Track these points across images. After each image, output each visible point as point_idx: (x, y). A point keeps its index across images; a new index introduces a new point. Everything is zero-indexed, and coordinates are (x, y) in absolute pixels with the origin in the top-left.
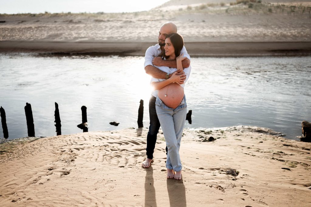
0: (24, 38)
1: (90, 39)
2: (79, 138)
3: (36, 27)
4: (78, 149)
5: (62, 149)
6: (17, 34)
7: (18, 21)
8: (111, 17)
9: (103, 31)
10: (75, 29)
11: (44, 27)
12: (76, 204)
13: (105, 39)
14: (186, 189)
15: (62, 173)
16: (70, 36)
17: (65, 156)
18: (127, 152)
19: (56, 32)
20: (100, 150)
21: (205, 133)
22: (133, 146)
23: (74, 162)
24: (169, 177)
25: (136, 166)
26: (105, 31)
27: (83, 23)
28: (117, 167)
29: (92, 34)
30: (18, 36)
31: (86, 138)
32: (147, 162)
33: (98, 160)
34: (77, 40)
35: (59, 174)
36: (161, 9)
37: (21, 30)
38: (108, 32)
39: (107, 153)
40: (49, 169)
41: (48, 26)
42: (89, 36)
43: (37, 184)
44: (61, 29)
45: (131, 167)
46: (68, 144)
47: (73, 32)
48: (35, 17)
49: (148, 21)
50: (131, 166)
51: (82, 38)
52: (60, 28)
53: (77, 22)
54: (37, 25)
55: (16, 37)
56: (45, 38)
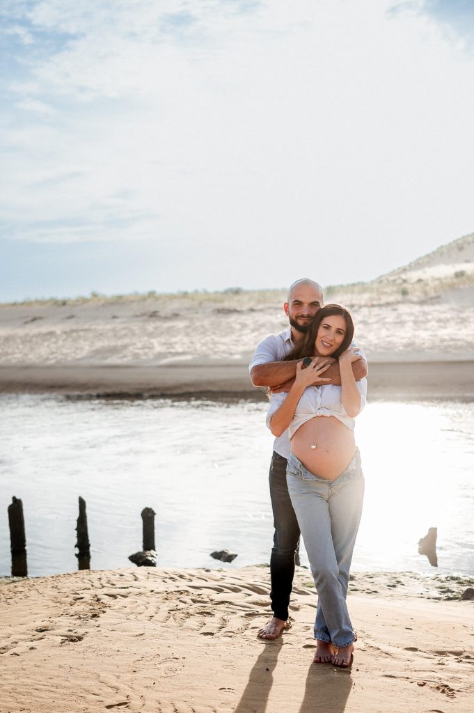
0: (32, 358)
1: (196, 356)
2: (121, 575)
3: (65, 333)
4: (114, 596)
5: (76, 594)
6: (18, 348)
7: (25, 317)
8: (259, 302)
9: (234, 337)
10: (162, 333)
11: (86, 330)
12: (81, 695)
13: (237, 357)
14: (353, 686)
15: (66, 638)
16: (147, 350)
17: (79, 607)
18: (231, 606)
19: (113, 343)
20: (166, 599)
21: (459, 583)
22: (249, 595)
23: (97, 619)
24: (320, 658)
25: (243, 634)
26: (240, 336)
27: (185, 318)
28: (196, 633)
29: (204, 344)
30: (20, 353)
31: (138, 576)
32: (271, 627)
33: (154, 618)
34: (164, 361)
35: (59, 639)
36: (404, 276)
37: (28, 338)
38: (245, 339)
39: (181, 605)
40: (37, 631)
41: (95, 329)
42: (196, 350)
43: (7, 654)
44: (125, 335)
45: (231, 637)
46: (92, 586)
47: (155, 341)
48: (65, 308)
49: (360, 307)
50: (230, 634)
51: (177, 354)
52: (123, 332)
53: (169, 315)
54: (68, 326)
55: (16, 356)
56: (83, 358)
